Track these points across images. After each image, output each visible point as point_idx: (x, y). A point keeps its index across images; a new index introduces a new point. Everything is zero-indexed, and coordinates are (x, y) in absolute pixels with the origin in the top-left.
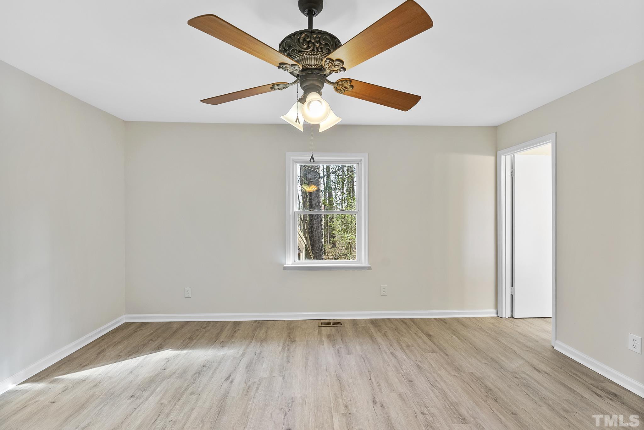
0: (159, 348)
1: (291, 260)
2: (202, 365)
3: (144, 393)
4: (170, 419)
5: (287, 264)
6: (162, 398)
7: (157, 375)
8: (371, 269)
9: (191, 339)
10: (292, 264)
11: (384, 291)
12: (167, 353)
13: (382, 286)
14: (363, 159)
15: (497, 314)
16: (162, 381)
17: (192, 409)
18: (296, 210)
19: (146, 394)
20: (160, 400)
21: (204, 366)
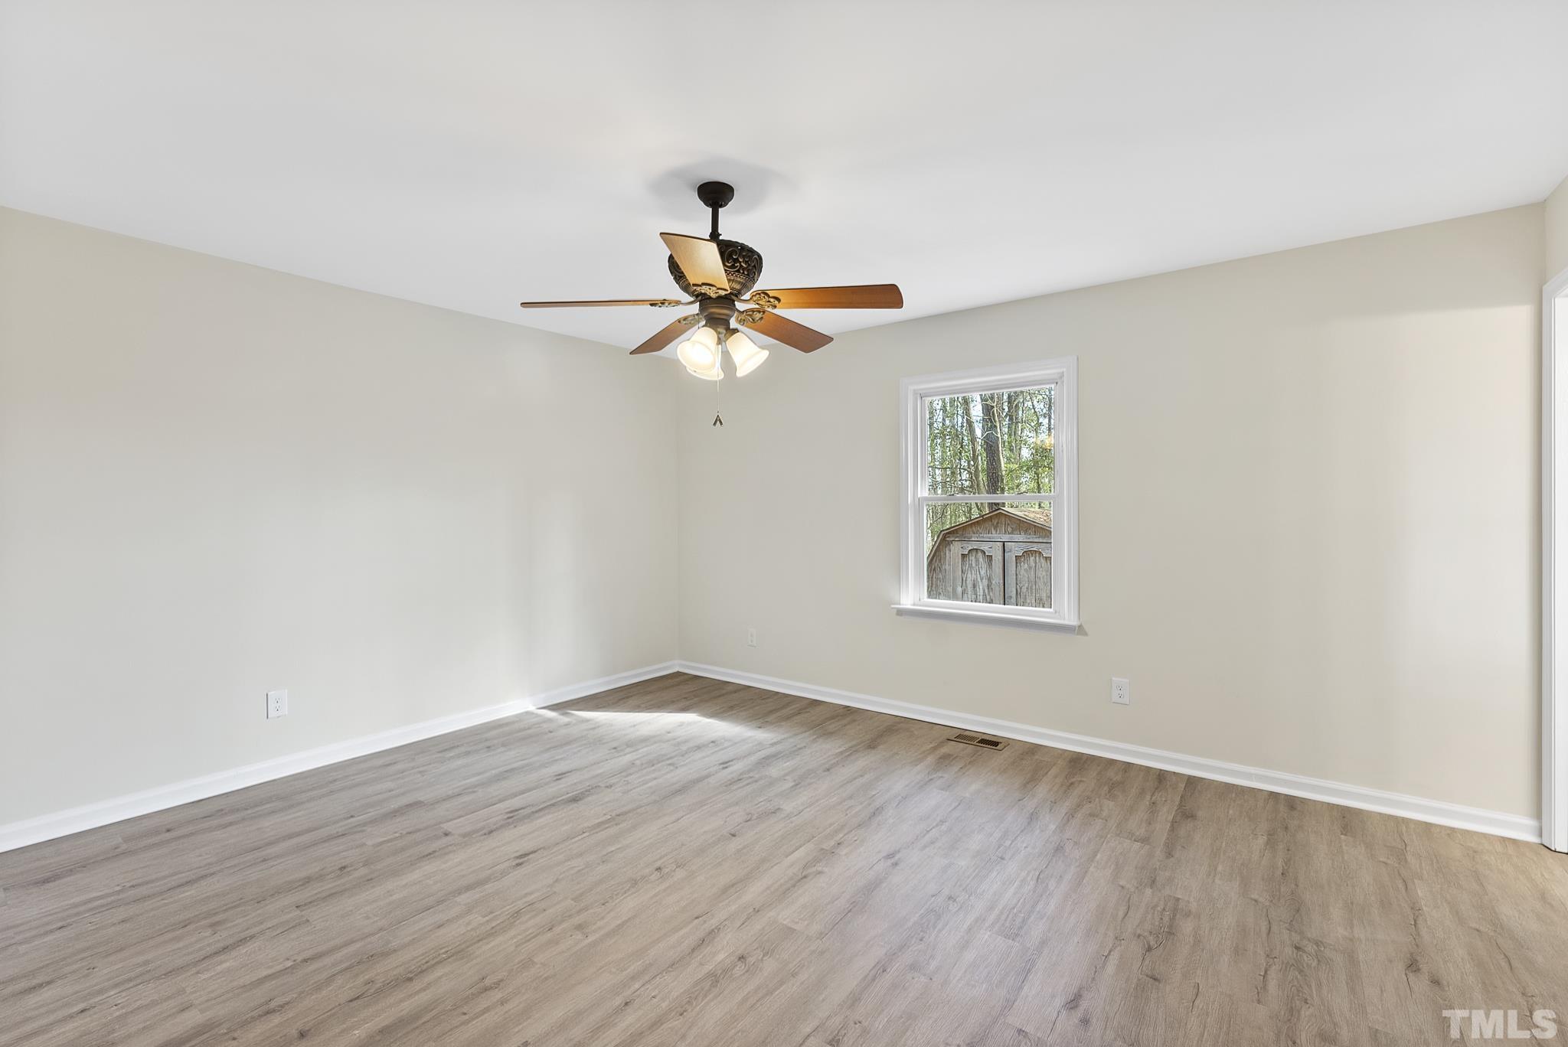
0: (684, 709)
1: (913, 594)
2: (713, 739)
3: (628, 749)
4: (626, 779)
5: (901, 602)
6: (637, 759)
7: (654, 737)
8: (1086, 634)
9: (732, 708)
10: (914, 605)
11: (1121, 692)
12: (690, 717)
13: (1114, 679)
14: (1065, 370)
15: (1541, 835)
16: (655, 743)
17: (655, 779)
18: (924, 492)
19: (628, 750)
20: (634, 760)
21: (713, 742)
